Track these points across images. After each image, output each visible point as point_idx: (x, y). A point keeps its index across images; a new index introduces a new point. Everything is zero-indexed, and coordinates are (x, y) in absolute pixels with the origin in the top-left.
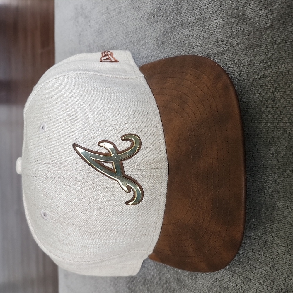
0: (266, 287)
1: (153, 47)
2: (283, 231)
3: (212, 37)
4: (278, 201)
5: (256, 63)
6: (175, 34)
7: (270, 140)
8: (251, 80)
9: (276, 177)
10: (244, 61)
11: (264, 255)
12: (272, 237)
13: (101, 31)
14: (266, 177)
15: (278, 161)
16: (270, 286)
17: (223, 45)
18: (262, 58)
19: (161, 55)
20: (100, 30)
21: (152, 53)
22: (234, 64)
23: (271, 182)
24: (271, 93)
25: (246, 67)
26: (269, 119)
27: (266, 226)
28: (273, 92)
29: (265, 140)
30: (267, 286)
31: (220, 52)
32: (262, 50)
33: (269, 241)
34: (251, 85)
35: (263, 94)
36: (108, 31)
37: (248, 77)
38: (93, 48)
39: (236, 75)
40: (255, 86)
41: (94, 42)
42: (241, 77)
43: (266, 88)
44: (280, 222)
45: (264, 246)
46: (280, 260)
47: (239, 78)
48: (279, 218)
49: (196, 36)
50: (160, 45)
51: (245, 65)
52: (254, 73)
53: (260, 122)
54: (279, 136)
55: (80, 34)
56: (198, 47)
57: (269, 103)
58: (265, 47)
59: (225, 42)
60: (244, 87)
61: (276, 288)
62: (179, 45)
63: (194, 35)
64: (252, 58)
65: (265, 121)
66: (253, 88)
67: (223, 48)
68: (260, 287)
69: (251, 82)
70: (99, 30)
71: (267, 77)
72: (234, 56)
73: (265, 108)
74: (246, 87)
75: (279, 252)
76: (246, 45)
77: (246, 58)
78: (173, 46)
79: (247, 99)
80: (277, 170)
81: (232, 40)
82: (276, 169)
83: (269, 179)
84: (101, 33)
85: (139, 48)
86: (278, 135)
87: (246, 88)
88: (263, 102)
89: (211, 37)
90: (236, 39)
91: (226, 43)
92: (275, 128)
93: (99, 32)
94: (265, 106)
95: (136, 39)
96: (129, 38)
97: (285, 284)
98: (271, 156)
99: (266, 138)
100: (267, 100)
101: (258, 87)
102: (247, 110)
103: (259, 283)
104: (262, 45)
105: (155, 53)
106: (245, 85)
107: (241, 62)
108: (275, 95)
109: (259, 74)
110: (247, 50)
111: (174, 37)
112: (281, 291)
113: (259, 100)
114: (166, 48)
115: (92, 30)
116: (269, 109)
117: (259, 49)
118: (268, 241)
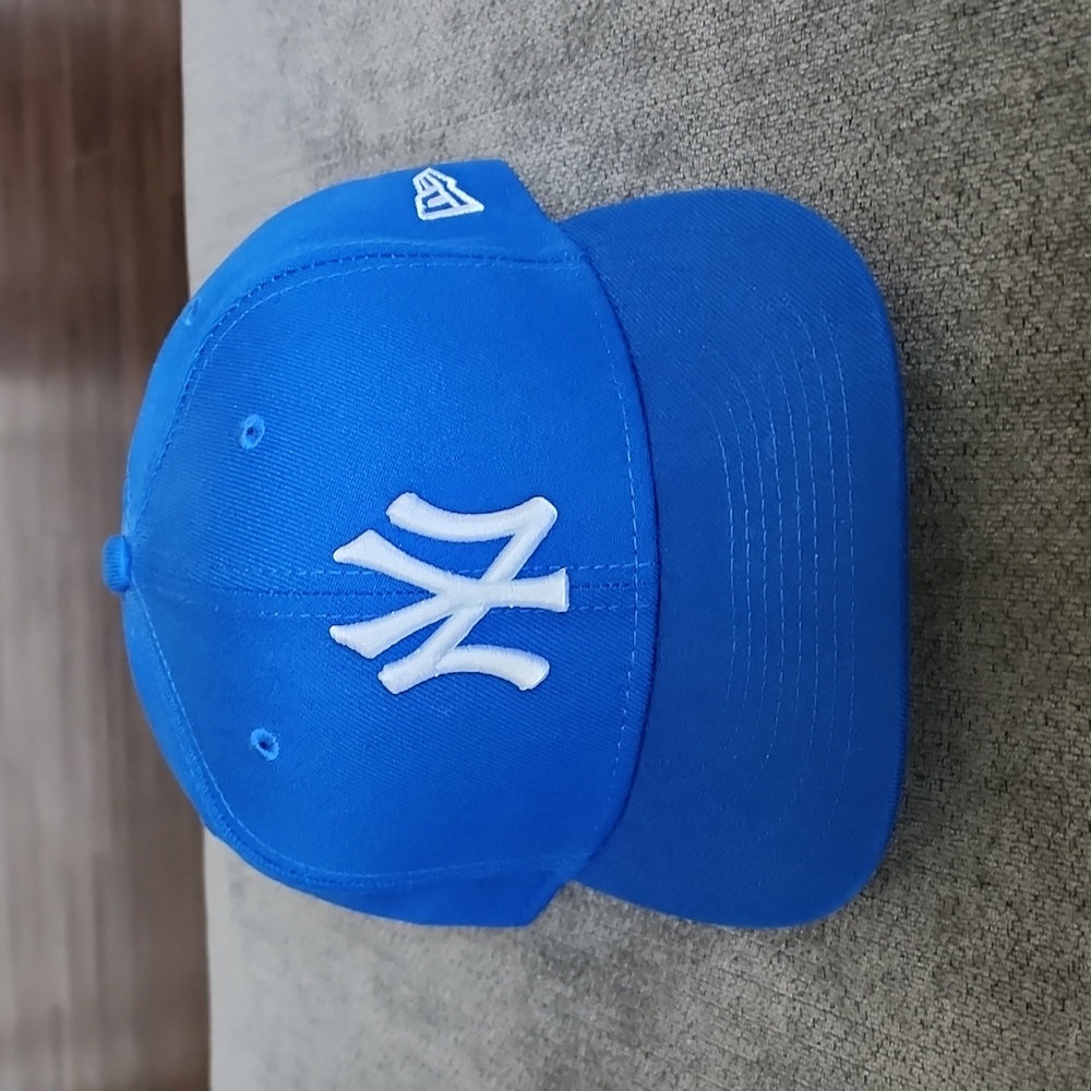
0: (938, 783)
1: (550, 59)
2: (989, 599)
3: (757, 8)
4: (973, 509)
5: (901, 80)
6: (628, 8)
7: (946, 321)
8: (888, 135)
9: (966, 435)
10: (863, 78)
11: (929, 686)
12: (956, 624)
13: (362, 23)
14: (936, 438)
15: (973, 381)
16: (949, 778)
17: (793, 32)
18: (922, 63)
19: (579, 83)
20: (359, 20)
21: (549, 81)
22: (832, 91)
23: (952, 452)
24: (951, 170)
25: (869, 96)
26: (944, 253)
27: (937, 592)
28: (956, 167)
29: (932, 322)
30: (941, 781)
31: (783, 56)
32: (921, 39)
33: (945, 638)
34: (888, 153)
35: (926, 177)
36: (387, 18)
37: (876, 127)
38: (335, 83)
39: (839, 125)
40: (899, 155)
41: (338, 61)
42: (853, 130)
43: (937, 156)
44: (979, 572)
45: (931, 657)
46: (981, 692)
47: (847, 134)
48: (978, 561)
49: (700, 9)
50: (577, 49)
51: (865, 92)
52: (897, 113)
53: (915, 266)
54: (975, 304)
55: (285, 40)
56: (708, 46)
57: (943, 203)
58: (932, 27)
59: (800, 22)
60: (865, 160)
61: (970, 781)
62: (641, 44)
63: (693, 9)
64: (891, 66)
65: (932, 263)
66: (894, 160)
67: (794, 41)
68: (918, 786)
69: (888, 143)
70: (356, 18)
71: (937, 120)
72: (831, 63)
73: (931, 220)
74: (870, 159)
75: (977, 666)
76: (869, 27)
77: (870, 68)
78: (620, 49)
79: (875, 200)
80: (970, 410)
81: (822, 15)
82: (969, 407)
83: (945, 444)
84: (363, 27)
85: (500, 69)
86: (973, 301)
87: (872, 163)
88: (927, 201)
89: (752, 9)
90: (837, 10)
91: (805, 25)
92: (964, 279)
93: (355, 26)
94: (934, 215)
95: (491, 38)
96: (467, 35)
97: (998, 765)
98: (952, 369)
99: (937, 314)
100: (937, 194)
101: (908, 156)
102: (873, 233)
103: (914, 774)
104: (921, 23)
105: (559, 78)
106: (867, 154)
107: (854, 82)
108: (962, 176)
109: (911, 113)
110: (871, 42)
111: (627, 18)
112: (987, 787)
113: (912, 197)
114: (596, 59)
115: (330, 21)
116: (943, 222)
117: (910, 36)
118: (941, 638)
